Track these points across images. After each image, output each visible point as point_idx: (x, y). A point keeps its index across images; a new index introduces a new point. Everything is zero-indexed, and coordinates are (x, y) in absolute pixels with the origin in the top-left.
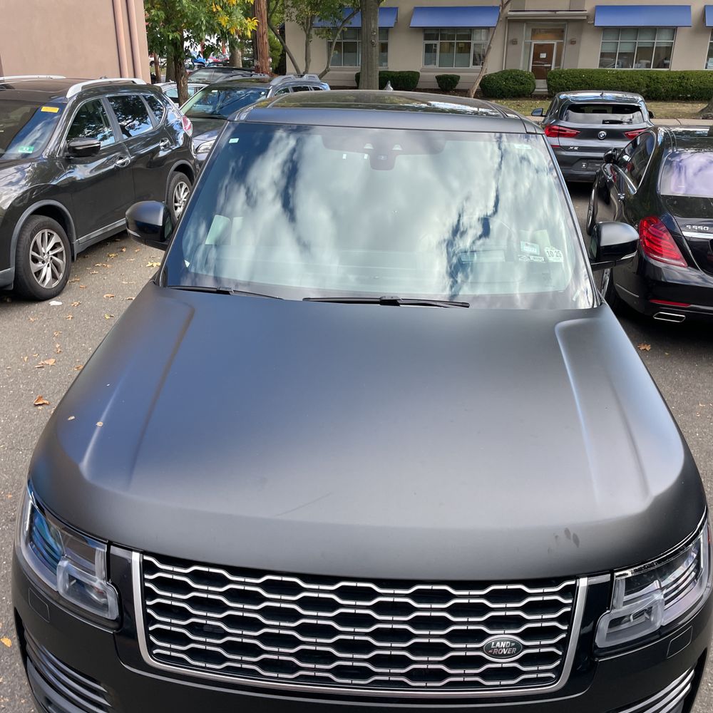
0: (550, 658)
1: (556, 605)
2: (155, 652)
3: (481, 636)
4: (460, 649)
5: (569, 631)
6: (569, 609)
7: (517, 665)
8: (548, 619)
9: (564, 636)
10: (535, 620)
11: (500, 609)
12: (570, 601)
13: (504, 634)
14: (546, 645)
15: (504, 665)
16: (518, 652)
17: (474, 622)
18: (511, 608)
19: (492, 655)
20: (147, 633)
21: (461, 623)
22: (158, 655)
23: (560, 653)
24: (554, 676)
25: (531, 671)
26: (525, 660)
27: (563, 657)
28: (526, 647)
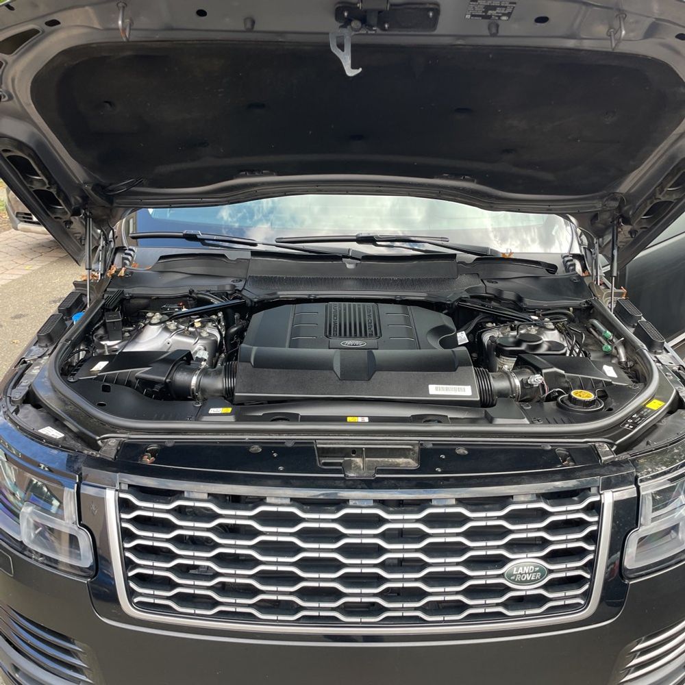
0: (576, 581)
1: (580, 524)
2: (136, 600)
3: (500, 561)
4: (480, 577)
5: (596, 552)
6: (594, 528)
7: (542, 592)
8: (572, 540)
9: (591, 557)
10: (561, 541)
11: (522, 531)
12: (596, 519)
13: (527, 557)
14: (571, 568)
15: (529, 593)
16: (542, 577)
17: (492, 547)
18: (533, 530)
19: (514, 581)
20: (127, 579)
21: (479, 548)
22: (141, 604)
23: (588, 576)
24: (582, 602)
25: (557, 597)
26: (550, 586)
27: (592, 581)
28: (551, 571)
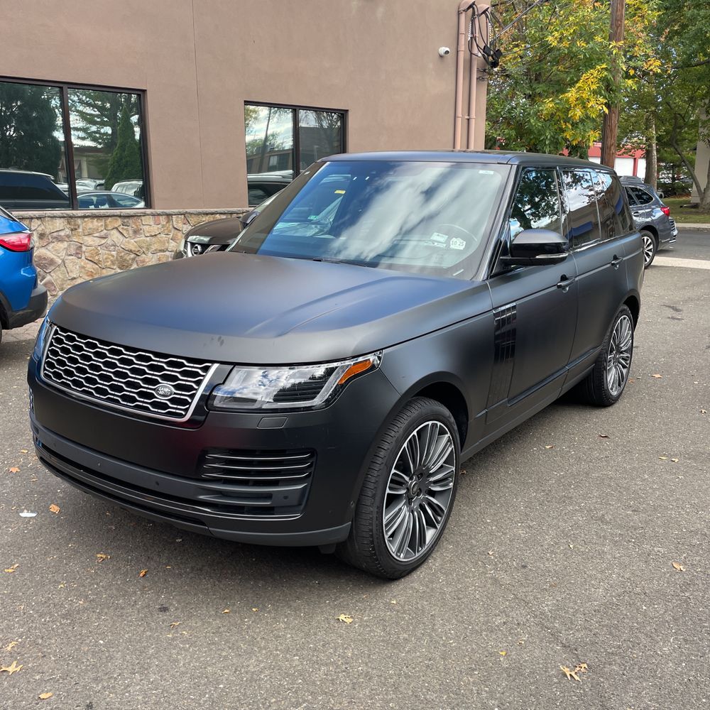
0: (184, 402)
1: (196, 375)
3: (156, 382)
4: (146, 388)
5: (197, 390)
6: (201, 378)
7: (168, 402)
8: (189, 381)
9: (194, 392)
10: (184, 380)
11: (170, 371)
12: (204, 374)
13: (167, 384)
14: (184, 395)
15: (162, 401)
16: (170, 395)
17: (155, 375)
18: (174, 372)
19: (158, 394)
21: (150, 374)
23: (190, 401)
24: (184, 413)
25: (173, 408)
26: (172, 401)
27: (190, 404)
28: (175, 394)
